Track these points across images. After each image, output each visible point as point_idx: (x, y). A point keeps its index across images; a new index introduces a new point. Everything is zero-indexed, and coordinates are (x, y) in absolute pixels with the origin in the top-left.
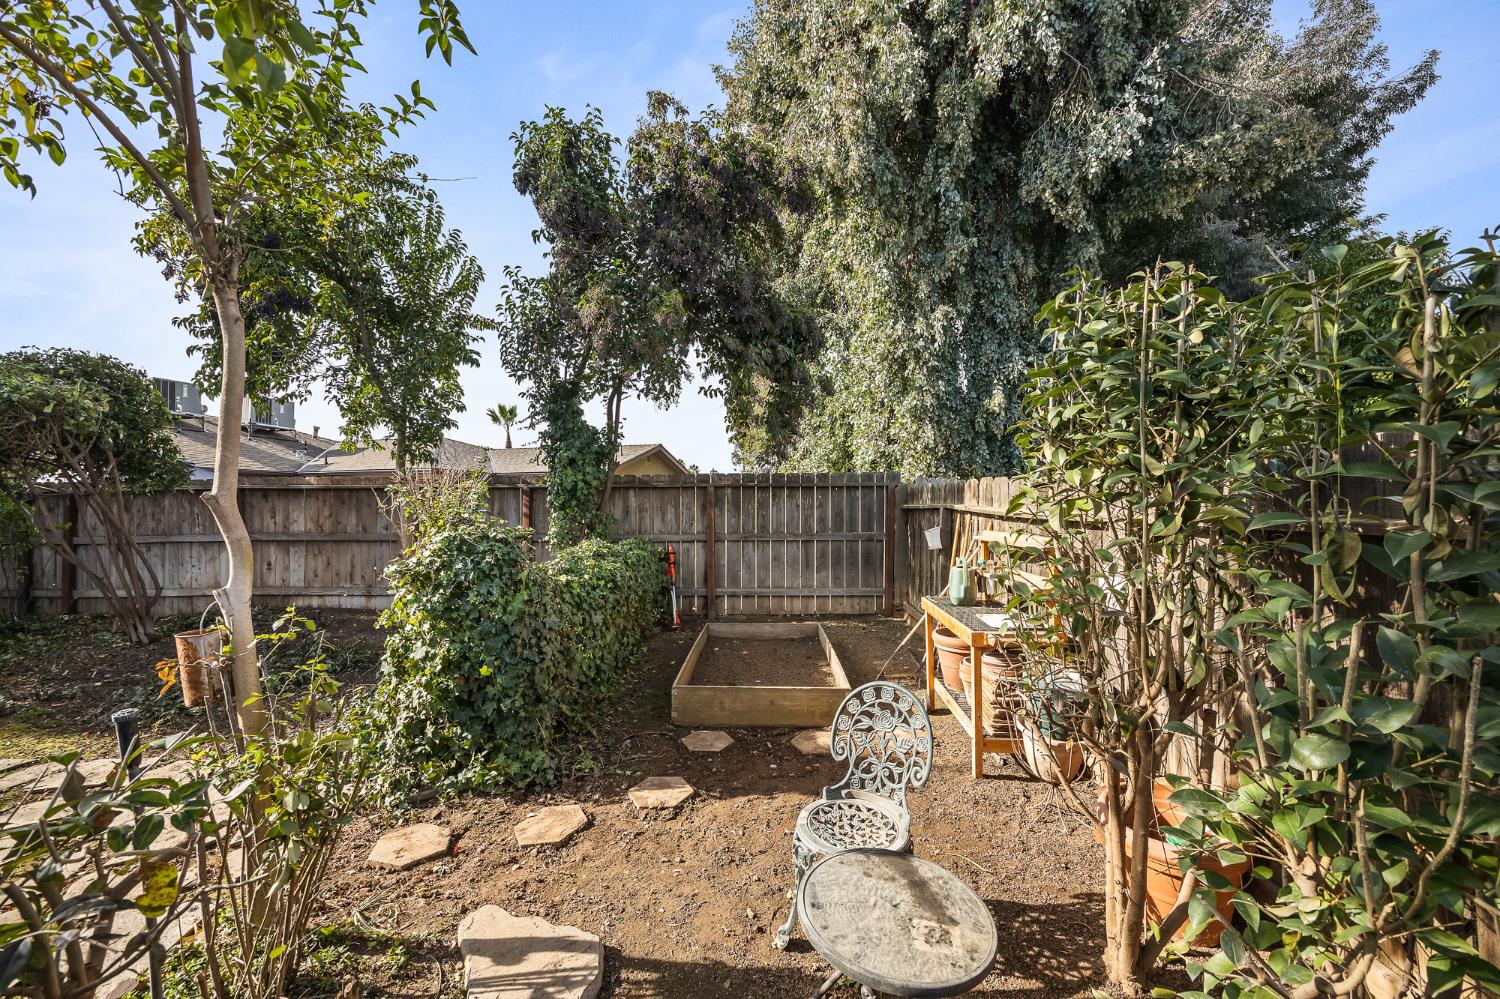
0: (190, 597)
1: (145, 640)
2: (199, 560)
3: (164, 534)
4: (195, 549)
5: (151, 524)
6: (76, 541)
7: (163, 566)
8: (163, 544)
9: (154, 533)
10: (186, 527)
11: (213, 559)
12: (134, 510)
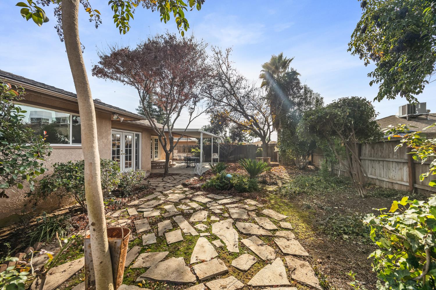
0: (393, 183)
1: (363, 196)
2: (395, 169)
3: (384, 157)
4: (394, 164)
5: (380, 154)
6: (361, 158)
7: (383, 169)
8: (383, 161)
9: (381, 157)
10: (391, 156)
11: (401, 169)
12: (375, 148)
